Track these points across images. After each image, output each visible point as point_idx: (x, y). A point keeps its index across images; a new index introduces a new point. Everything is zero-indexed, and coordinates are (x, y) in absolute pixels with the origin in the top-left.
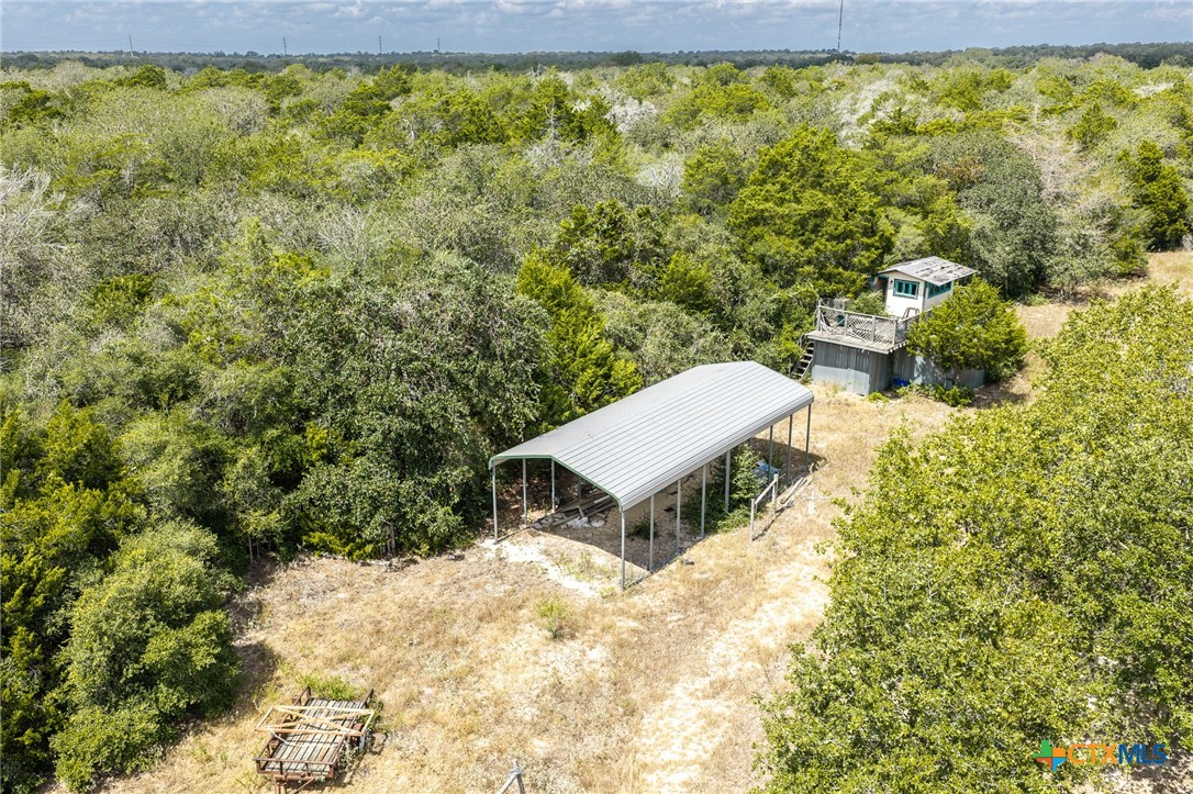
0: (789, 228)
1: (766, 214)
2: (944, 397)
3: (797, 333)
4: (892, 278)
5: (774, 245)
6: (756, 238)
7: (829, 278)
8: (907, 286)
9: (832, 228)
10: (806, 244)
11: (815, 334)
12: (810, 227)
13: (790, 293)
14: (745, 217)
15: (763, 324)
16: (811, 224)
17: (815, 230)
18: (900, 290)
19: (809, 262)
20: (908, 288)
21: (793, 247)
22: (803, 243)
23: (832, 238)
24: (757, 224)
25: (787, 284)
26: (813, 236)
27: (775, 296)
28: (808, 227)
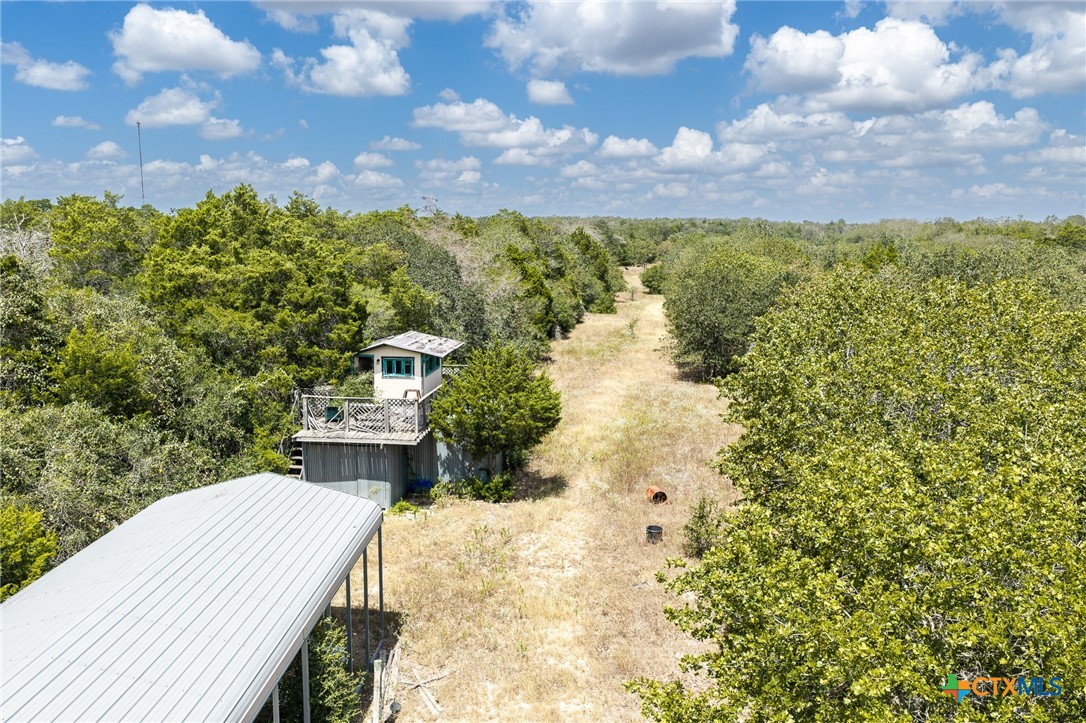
0: (237, 297)
1: (201, 280)
2: (483, 493)
3: (276, 438)
4: (377, 355)
5: (225, 321)
6: (190, 313)
7: (300, 361)
8: (399, 364)
9: (297, 295)
10: (265, 318)
11: (303, 435)
12: (266, 296)
13: (256, 384)
14: (168, 285)
15: (228, 429)
16: (267, 291)
17: (274, 298)
18: (390, 371)
19: (270, 341)
20: (399, 366)
21: (249, 323)
22: (258, 317)
23: (297, 307)
24: (189, 296)
25: (251, 371)
26: (272, 308)
27: (237, 389)
28: (262, 295)
